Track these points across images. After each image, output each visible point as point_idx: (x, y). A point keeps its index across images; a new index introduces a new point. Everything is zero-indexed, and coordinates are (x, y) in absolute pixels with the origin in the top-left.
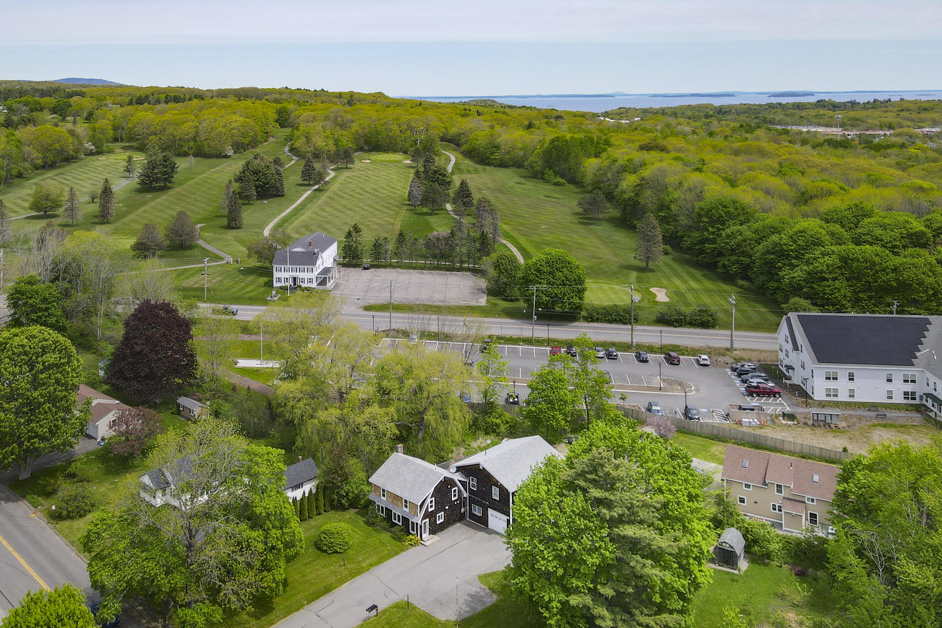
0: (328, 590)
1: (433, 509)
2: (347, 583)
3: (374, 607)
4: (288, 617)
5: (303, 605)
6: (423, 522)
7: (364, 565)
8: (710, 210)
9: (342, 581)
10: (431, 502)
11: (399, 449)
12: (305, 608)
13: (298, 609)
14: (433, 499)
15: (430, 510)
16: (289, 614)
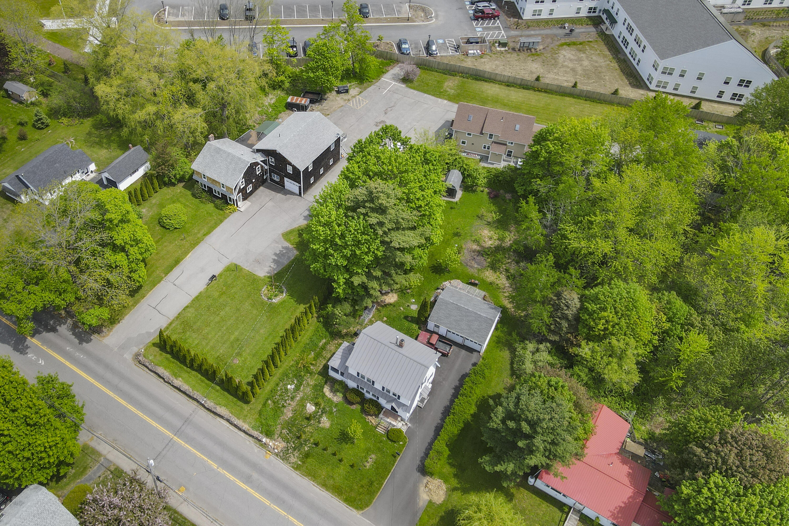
0: (177, 262)
1: (244, 186)
2: (190, 254)
4: (154, 289)
6: (238, 196)
7: (199, 236)
9: (186, 253)
10: (242, 182)
11: (211, 138)
12: (164, 279)
13: (159, 282)
14: (244, 180)
16: (154, 286)
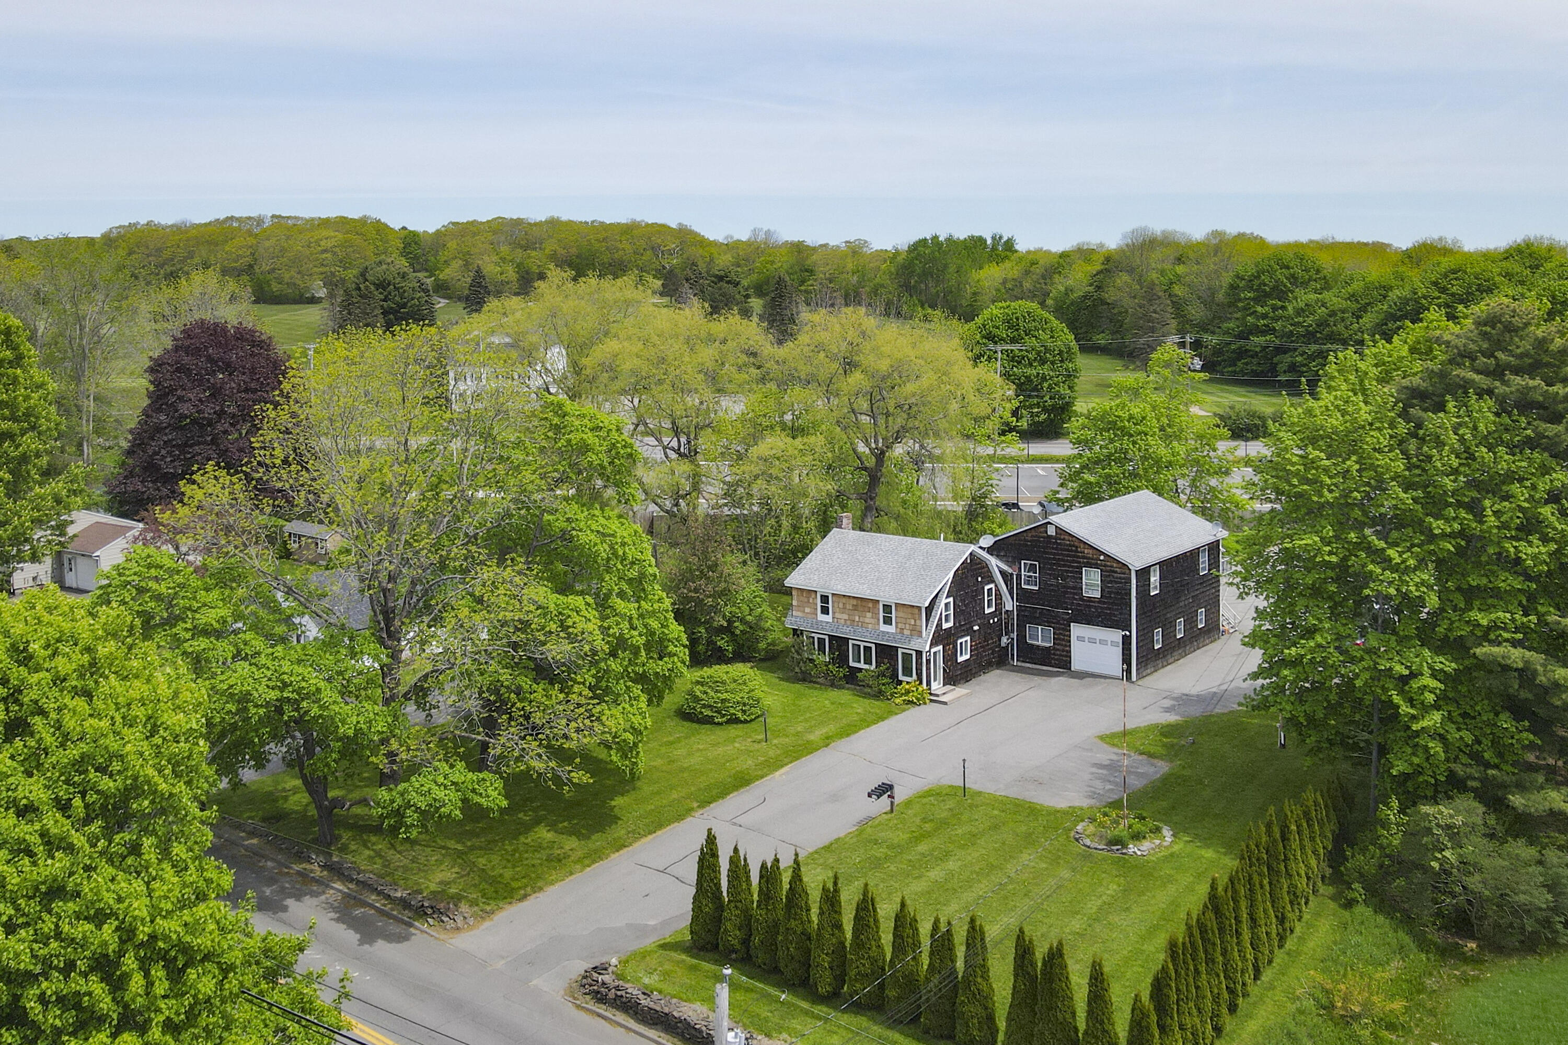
0: (742, 781)
1: (950, 624)
2: (786, 769)
3: (884, 789)
4: (659, 833)
5: (690, 810)
6: (933, 650)
7: (812, 737)
8: (1258, 277)
10: (947, 605)
11: (845, 521)
12: (697, 814)
13: (680, 818)
14: (951, 600)
15: (945, 626)
16: (660, 826)
